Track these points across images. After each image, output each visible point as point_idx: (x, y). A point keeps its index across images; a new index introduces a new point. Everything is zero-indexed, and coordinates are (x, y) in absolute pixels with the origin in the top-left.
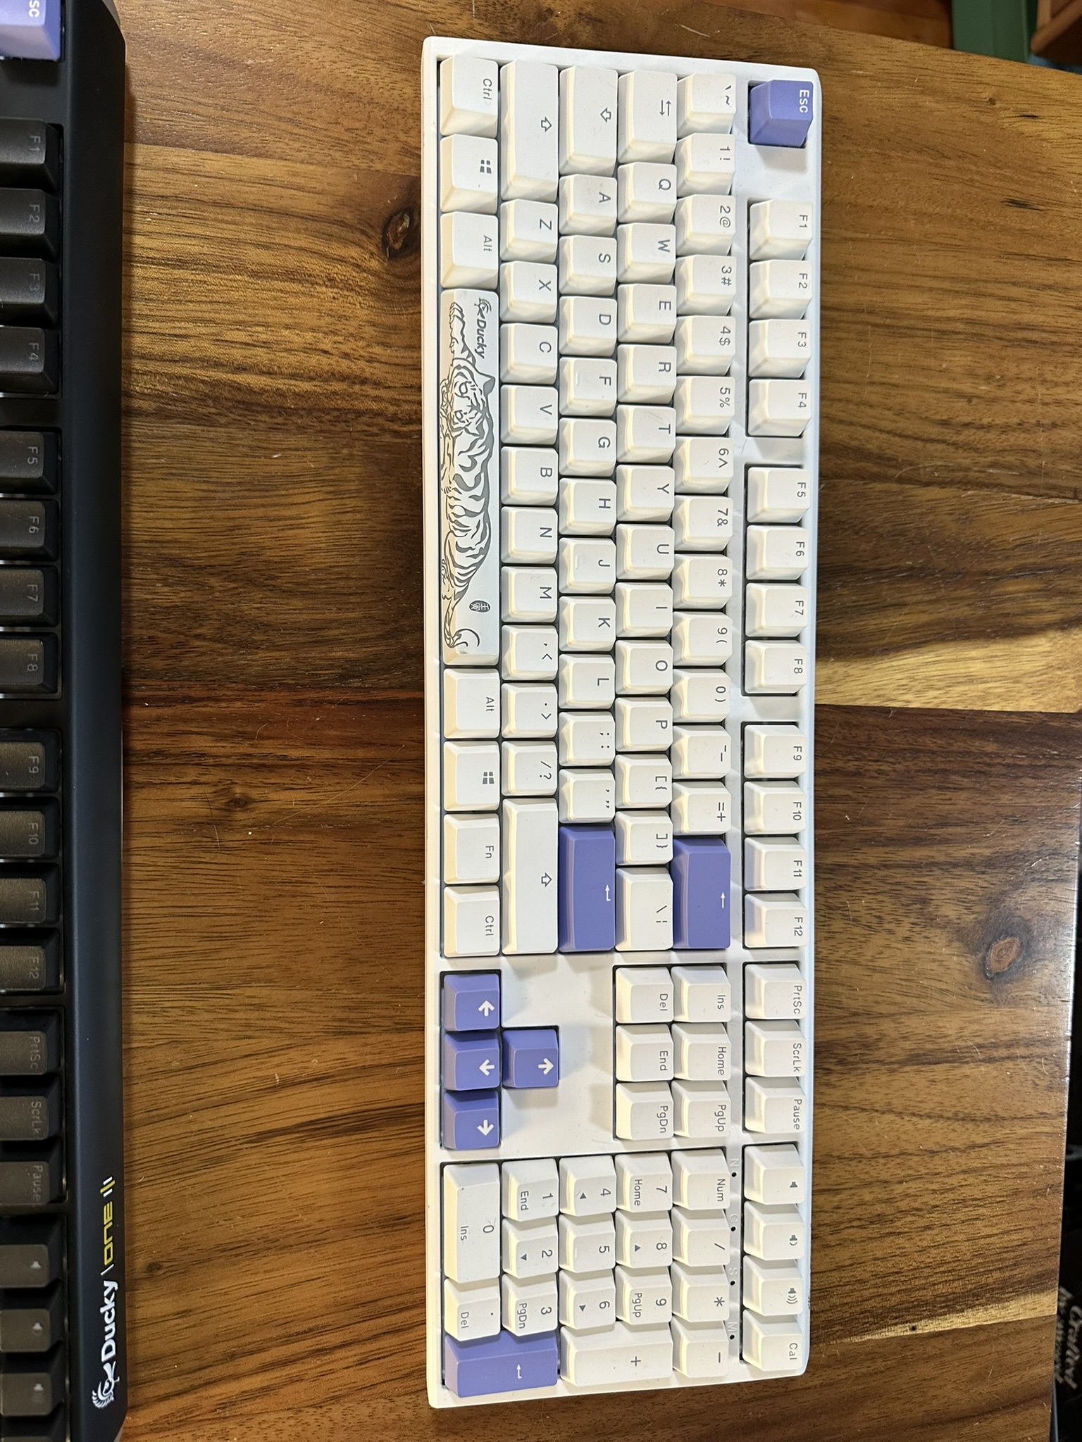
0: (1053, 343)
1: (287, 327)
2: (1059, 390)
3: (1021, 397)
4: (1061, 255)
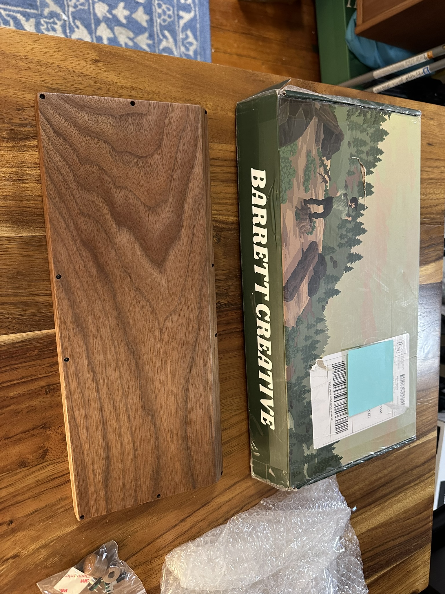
0: (436, 183)
2: (438, 195)
3: (430, 198)
4: (438, 158)
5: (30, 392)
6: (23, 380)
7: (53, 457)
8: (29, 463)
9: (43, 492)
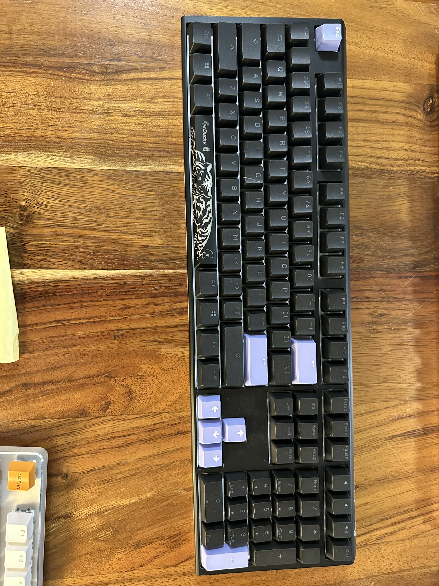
1: (393, 142)
5: (97, 334)
6: (92, 320)
7: (115, 412)
8: (90, 413)
9: (101, 451)
